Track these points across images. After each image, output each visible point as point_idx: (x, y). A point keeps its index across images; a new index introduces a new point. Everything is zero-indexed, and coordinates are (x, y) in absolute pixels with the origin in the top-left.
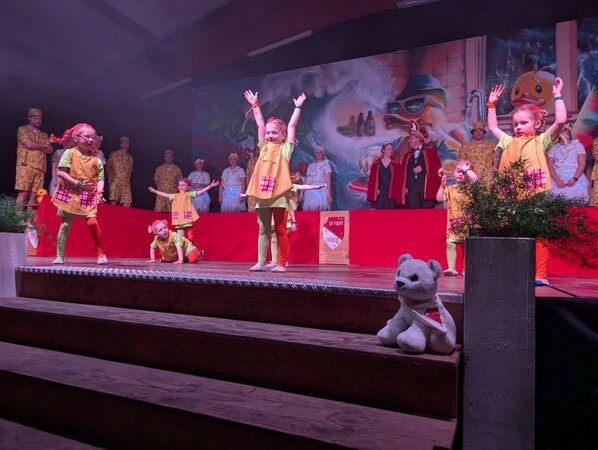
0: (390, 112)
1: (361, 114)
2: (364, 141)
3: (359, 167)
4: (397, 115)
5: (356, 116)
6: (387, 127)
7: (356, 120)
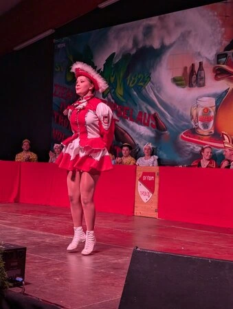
0: (218, 63)
1: (193, 65)
2: (195, 92)
3: (190, 118)
4: (225, 66)
5: (189, 66)
6: (216, 79)
7: (188, 71)
